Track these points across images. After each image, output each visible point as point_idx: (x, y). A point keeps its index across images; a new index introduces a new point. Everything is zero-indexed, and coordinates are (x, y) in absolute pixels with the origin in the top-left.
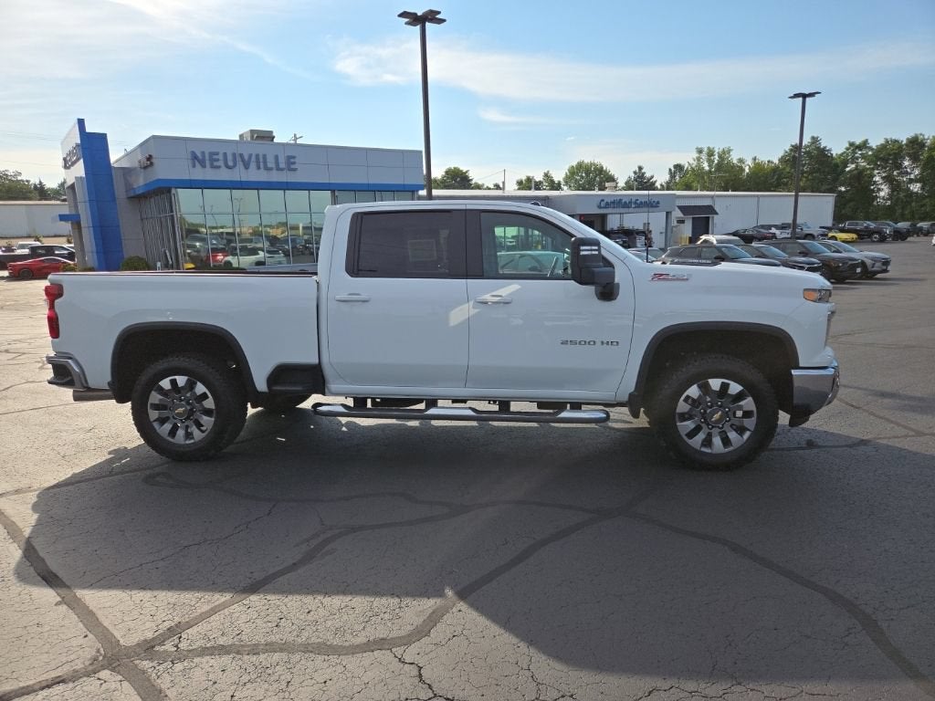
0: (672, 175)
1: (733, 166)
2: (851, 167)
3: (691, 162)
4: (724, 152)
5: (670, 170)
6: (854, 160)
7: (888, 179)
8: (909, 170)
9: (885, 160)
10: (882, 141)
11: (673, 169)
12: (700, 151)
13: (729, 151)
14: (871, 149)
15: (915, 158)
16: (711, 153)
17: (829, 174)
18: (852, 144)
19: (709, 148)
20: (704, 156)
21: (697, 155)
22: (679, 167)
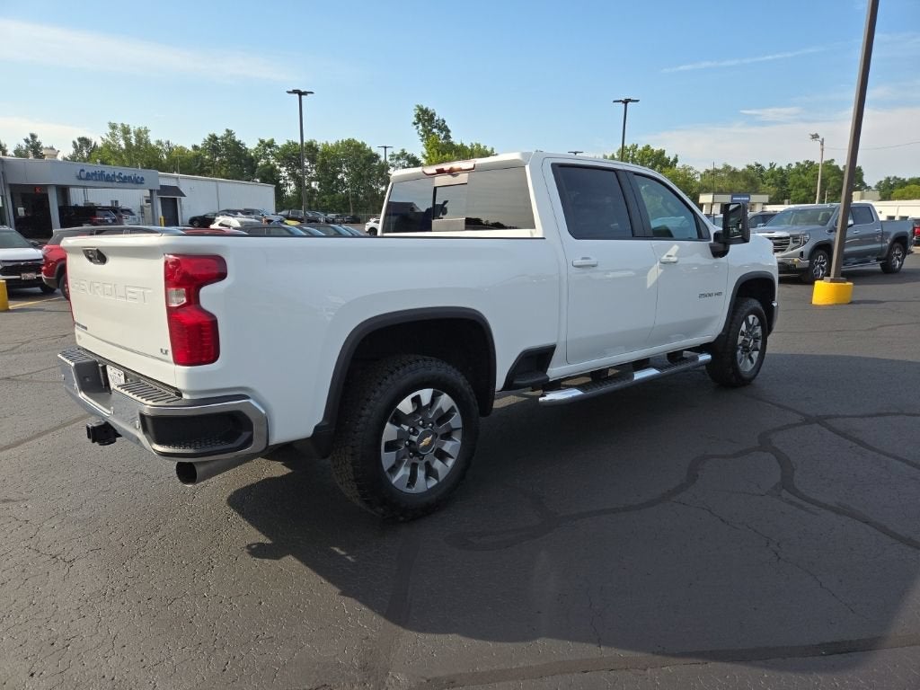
0: (78, 149)
1: (153, 149)
2: (263, 162)
3: (105, 137)
4: (140, 131)
5: (74, 143)
6: (265, 156)
7: (293, 176)
8: (309, 170)
9: (290, 159)
10: (286, 143)
11: (78, 143)
12: (114, 127)
13: (146, 132)
14: (277, 147)
15: (312, 161)
16: (126, 131)
17: (245, 166)
18: (262, 142)
19: (122, 125)
20: (119, 133)
21: (111, 131)
22: (85, 142)
